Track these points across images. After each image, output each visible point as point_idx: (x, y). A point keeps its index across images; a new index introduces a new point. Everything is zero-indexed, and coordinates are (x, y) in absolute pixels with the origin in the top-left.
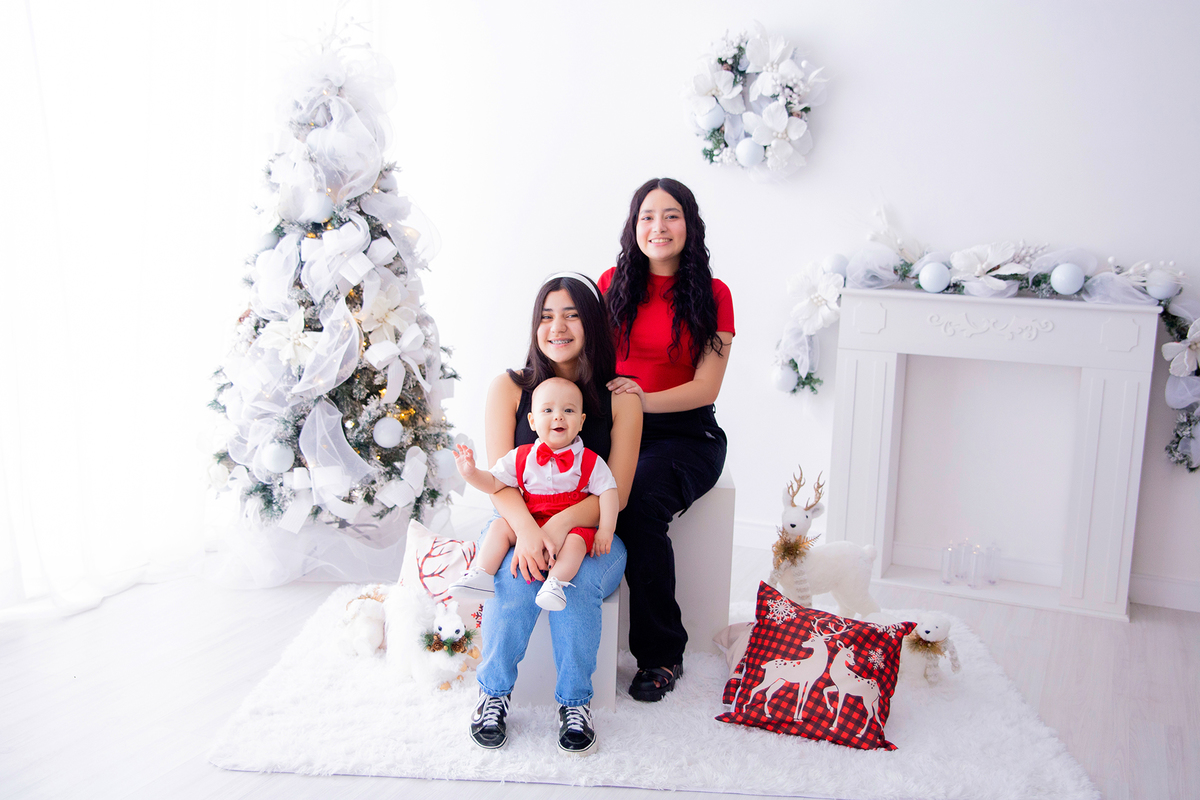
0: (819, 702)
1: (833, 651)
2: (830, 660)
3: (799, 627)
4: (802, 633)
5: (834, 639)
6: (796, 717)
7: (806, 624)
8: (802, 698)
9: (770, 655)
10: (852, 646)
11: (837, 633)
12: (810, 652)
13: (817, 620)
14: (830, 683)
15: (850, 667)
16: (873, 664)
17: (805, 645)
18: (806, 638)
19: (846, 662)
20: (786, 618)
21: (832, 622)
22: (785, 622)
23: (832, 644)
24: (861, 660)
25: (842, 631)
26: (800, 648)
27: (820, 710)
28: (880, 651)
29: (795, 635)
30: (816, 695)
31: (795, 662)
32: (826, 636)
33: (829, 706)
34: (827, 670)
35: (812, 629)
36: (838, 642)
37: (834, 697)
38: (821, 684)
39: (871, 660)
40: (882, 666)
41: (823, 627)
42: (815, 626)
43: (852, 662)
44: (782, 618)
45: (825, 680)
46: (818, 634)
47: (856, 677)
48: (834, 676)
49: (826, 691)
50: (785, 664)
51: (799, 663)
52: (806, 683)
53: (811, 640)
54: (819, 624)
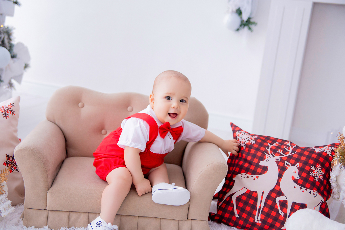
0: (273, 207)
1: (282, 170)
2: (280, 176)
3: (258, 150)
4: (259, 154)
5: (282, 160)
6: (256, 218)
7: (262, 149)
8: (260, 204)
9: (237, 170)
10: (298, 164)
11: (285, 156)
12: (265, 169)
13: (270, 146)
14: (280, 194)
15: (295, 181)
16: (314, 177)
17: (262, 163)
18: (262, 158)
19: (293, 177)
20: (247, 142)
21: (281, 149)
22: (246, 145)
23: (281, 164)
24: (304, 175)
25: (289, 154)
26: (258, 165)
27: (273, 214)
28: (319, 167)
29: (254, 156)
30: (270, 202)
31: (255, 176)
32: (276, 157)
33: (280, 211)
34: (278, 183)
35: (267, 152)
36: (286, 162)
37: (284, 204)
38: (273, 195)
39: (312, 174)
40: (321, 178)
41: (274, 151)
42: (269, 150)
43: (297, 177)
44: (244, 143)
45: (277, 191)
46: (271, 156)
47: (301, 188)
48: (283, 187)
49: (278, 199)
50: (248, 177)
51: (257, 177)
52: (263, 192)
53: (266, 160)
54: (271, 149)
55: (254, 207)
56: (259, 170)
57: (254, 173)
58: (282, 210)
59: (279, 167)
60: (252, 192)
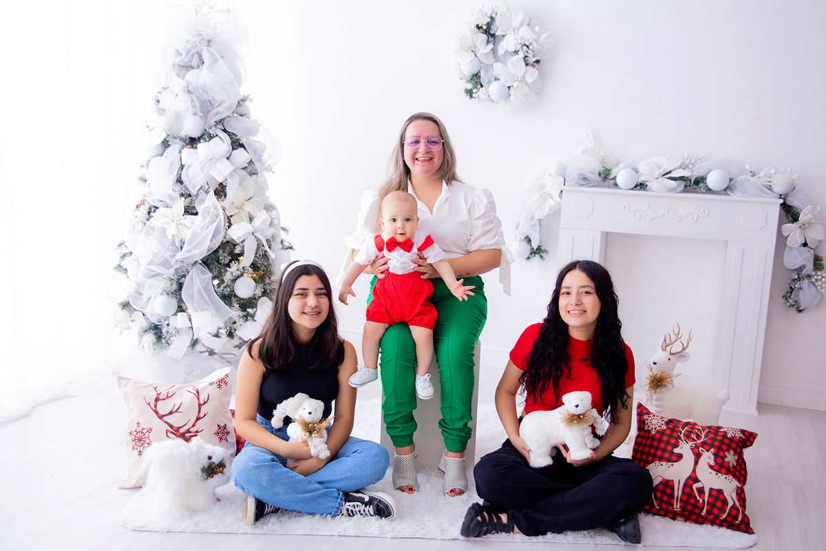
0: (691, 495)
1: (698, 456)
2: (696, 463)
3: (670, 436)
4: (673, 441)
5: (697, 446)
6: (675, 506)
7: (675, 435)
8: (678, 492)
9: (650, 458)
10: (712, 450)
11: (699, 441)
12: (680, 457)
13: (683, 432)
14: (697, 480)
15: (711, 467)
16: (728, 462)
17: (676, 451)
18: (676, 446)
19: (709, 464)
20: (658, 428)
21: (693, 433)
22: (658, 432)
23: (696, 451)
24: (719, 461)
25: (702, 440)
26: (672, 453)
27: (692, 501)
28: (732, 452)
29: (668, 443)
30: (688, 490)
31: (669, 464)
32: (691, 443)
33: (698, 498)
34: (694, 471)
35: (680, 438)
36: (701, 448)
37: (701, 490)
38: (690, 482)
39: (726, 460)
40: (735, 464)
41: (688, 436)
42: (682, 436)
43: (712, 463)
44: (655, 429)
45: (693, 479)
46: (685, 442)
47: (717, 474)
48: (699, 474)
49: (695, 486)
50: (662, 465)
51: (672, 465)
52: (679, 481)
53: (680, 447)
54: (684, 435)
55: (672, 496)
56: (674, 458)
57: (669, 460)
58: (700, 496)
59: (694, 453)
60: (668, 481)
